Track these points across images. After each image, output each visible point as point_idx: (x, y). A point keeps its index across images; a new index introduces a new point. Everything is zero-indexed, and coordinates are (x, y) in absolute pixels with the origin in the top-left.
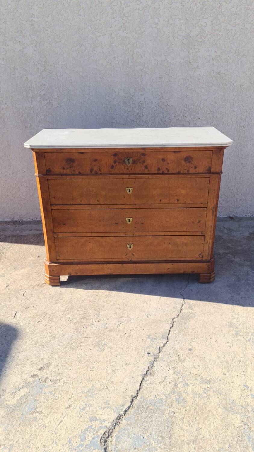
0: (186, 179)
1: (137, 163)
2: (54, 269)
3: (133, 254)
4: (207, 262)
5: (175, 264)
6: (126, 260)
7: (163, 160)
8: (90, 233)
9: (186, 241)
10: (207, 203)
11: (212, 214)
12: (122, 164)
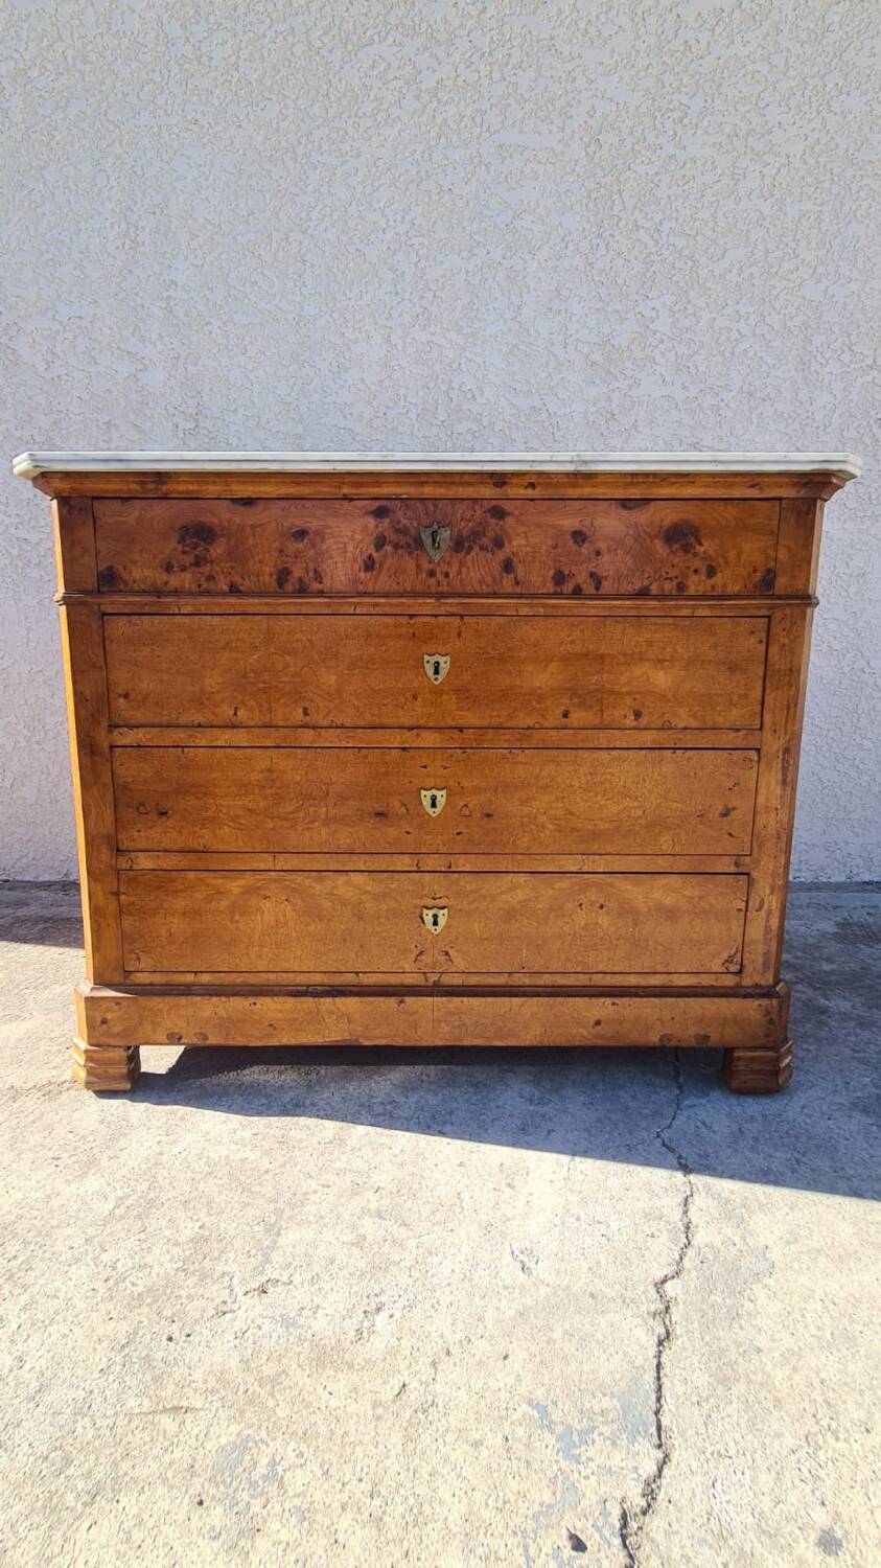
0: (670, 620)
1: (470, 549)
2: (109, 1016)
3: (447, 954)
4: (763, 996)
5: (626, 1000)
6: (418, 980)
7: (579, 536)
8: (270, 857)
9: (669, 900)
10: (761, 729)
11: (780, 778)
12: (410, 554)
